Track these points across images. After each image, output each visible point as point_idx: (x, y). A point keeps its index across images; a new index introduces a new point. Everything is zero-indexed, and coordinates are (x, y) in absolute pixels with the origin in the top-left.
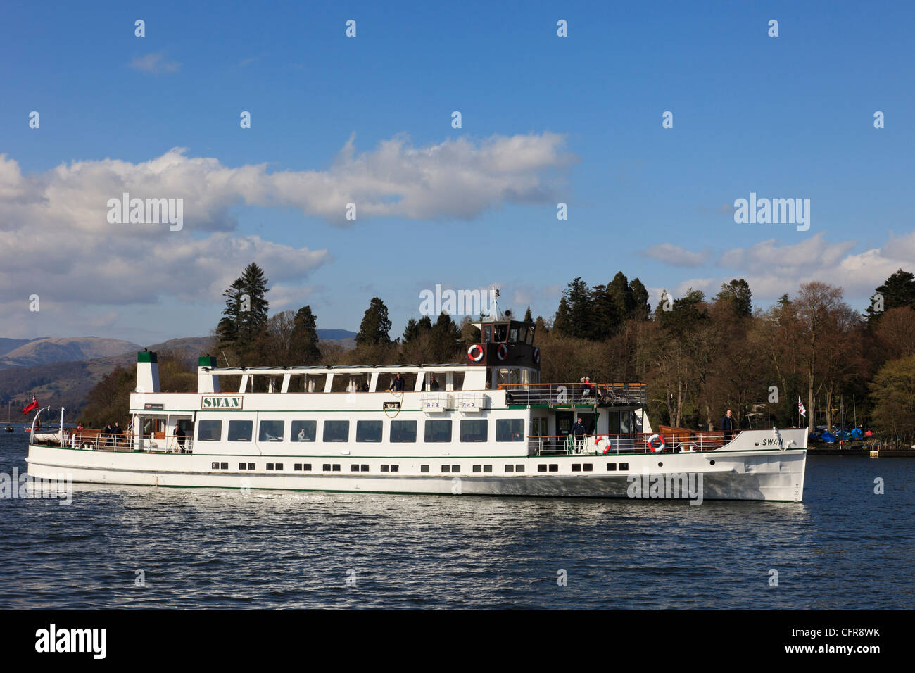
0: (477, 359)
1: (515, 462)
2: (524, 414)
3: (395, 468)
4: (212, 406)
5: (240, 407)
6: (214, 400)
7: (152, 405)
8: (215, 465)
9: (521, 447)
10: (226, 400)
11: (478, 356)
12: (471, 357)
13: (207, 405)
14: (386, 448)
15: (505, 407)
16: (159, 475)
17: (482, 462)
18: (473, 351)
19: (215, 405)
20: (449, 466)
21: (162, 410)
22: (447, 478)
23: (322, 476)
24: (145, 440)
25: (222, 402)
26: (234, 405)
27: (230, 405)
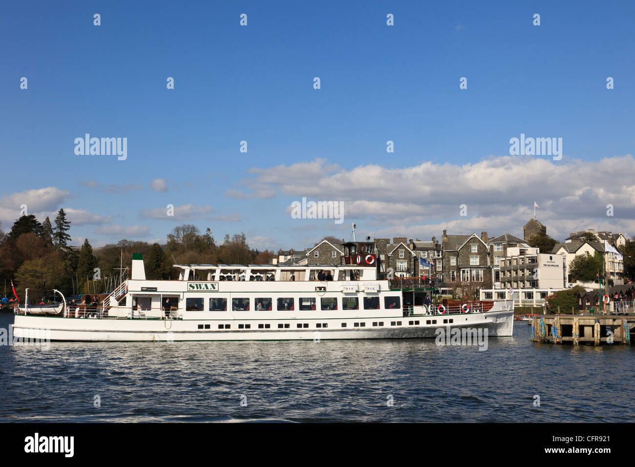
0: (371, 263)
1: (396, 320)
2: (399, 294)
3: (325, 325)
4: (195, 289)
5: (216, 289)
6: (197, 285)
7: (147, 288)
8: (200, 327)
9: (400, 312)
10: (206, 285)
11: (371, 261)
12: (367, 262)
13: (191, 288)
14: (319, 314)
15: (388, 290)
16: (156, 334)
17: (378, 321)
18: (369, 258)
19: (198, 288)
20: (358, 323)
21: (156, 291)
22: (358, 330)
23: (279, 331)
24: (135, 311)
25: (203, 286)
26: (212, 288)
27: (209, 288)
